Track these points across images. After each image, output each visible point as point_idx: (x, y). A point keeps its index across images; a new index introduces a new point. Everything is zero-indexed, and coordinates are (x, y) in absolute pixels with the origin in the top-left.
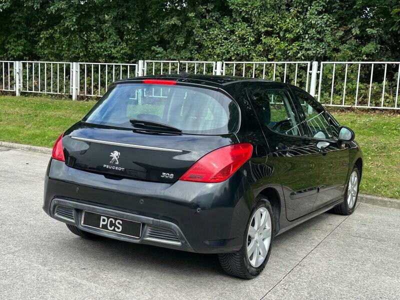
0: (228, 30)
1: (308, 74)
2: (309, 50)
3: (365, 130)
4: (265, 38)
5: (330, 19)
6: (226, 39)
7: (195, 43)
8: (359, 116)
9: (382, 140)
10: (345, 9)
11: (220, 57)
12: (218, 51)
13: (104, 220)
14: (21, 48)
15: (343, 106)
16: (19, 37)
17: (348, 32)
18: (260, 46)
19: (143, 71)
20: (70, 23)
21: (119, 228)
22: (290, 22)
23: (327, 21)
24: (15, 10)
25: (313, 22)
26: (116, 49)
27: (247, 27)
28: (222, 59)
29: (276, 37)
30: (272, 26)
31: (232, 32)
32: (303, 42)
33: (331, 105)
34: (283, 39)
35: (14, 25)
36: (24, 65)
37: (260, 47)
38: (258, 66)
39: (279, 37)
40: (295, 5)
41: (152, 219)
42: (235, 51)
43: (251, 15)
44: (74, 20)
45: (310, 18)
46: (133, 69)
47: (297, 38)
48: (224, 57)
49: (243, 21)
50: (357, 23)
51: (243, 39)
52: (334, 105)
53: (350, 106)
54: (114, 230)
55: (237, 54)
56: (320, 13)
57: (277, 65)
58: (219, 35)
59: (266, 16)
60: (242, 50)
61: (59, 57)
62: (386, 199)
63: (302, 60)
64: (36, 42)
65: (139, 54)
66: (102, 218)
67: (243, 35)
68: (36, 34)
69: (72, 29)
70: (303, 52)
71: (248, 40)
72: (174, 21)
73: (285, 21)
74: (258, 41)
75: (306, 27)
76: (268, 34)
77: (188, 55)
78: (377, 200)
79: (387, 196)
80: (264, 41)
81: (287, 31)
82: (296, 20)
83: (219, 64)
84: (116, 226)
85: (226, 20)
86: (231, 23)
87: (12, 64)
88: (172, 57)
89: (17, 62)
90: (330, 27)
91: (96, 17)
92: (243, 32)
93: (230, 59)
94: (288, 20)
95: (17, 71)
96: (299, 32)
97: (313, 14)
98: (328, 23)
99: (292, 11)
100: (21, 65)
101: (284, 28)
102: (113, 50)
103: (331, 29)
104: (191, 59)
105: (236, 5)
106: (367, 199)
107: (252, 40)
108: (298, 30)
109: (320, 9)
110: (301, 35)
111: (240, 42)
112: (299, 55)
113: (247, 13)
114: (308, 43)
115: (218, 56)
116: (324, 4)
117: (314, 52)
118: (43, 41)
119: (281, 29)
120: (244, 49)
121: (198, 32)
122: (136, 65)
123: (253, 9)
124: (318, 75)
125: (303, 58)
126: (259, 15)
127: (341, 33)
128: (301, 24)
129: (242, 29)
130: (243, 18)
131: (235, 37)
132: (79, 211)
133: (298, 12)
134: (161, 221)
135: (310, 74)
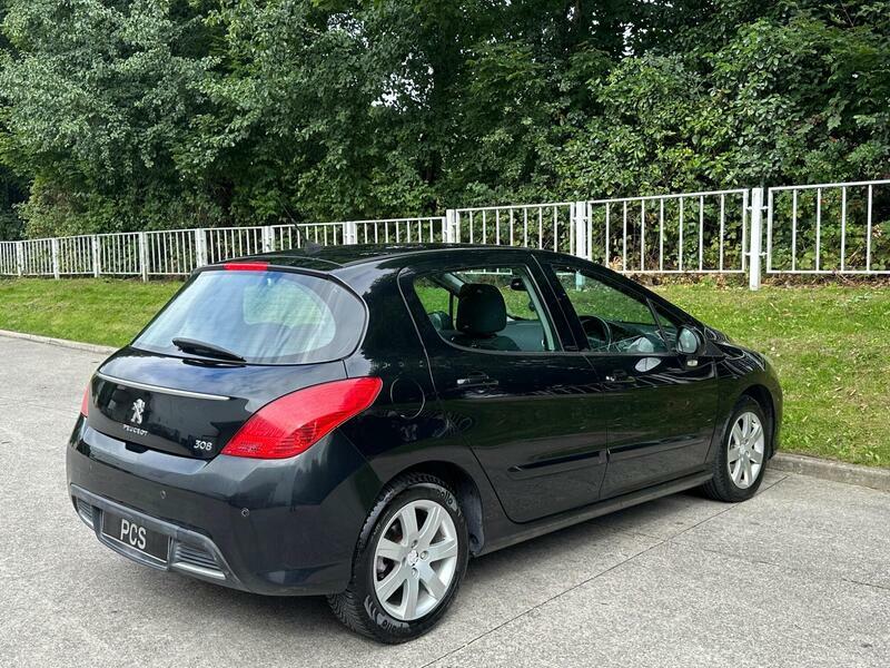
0: (597, 141)
1: (745, 213)
2: (748, 165)
3: (845, 321)
4: (664, 151)
5: (784, 103)
6: (594, 158)
7: (543, 171)
8: (846, 292)
9: (873, 341)
10: (816, 81)
11: (585, 193)
12: (581, 182)
13: (125, 528)
14: (271, 204)
15: (817, 271)
16: (269, 186)
17: (822, 125)
18: (655, 166)
19: (454, 227)
20: (335, 156)
21: (142, 543)
22: (708, 116)
23: (778, 107)
24: (258, 142)
25: (750, 113)
26: (413, 193)
27: (630, 132)
28: (590, 196)
29: (684, 147)
30: (674, 128)
31: (605, 145)
32: (736, 152)
33: (794, 271)
34: (698, 149)
35: (259, 167)
36: (277, 231)
37: (656, 170)
38: (653, 204)
39: (690, 145)
40: (718, 83)
41: (177, 528)
42: (611, 178)
43: (637, 109)
44: (340, 152)
45: (744, 105)
46: (438, 226)
47: (725, 145)
48: (592, 193)
49: (624, 123)
50: (837, 106)
51: (623, 156)
52: (799, 272)
53: (830, 272)
54: (136, 546)
55: (617, 185)
56: (763, 94)
57: (689, 199)
58: (583, 152)
59: (662, 109)
60: (624, 178)
61: (328, 214)
62: (843, 466)
63: (734, 187)
64: (293, 193)
65: (454, 199)
66: (124, 521)
67: (623, 149)
68: (293, 179)
69: (338, 167)
70: (737, 170)
71: (633, 158)
72: (499, 134)
73: (700, 115)
74: (651, 157)
75: (741, 122)
76: (669, 142)
77: (532, 192)
78: (825, 468)
79: (848, 460)
80: (660, 156)
81: (703, 133)
82: (721, 111)
83: (580, 205)
84: (139, 539)
85: (594, 124)
86: (604, 129)
87: (259, 231)
88: (503, 199)
89: (266, 227)
90: (784, 118)
91: (378, 142)
92: (624, 143)
93: (604, 196)
94: (705, 113)
95: (267, 243)
96: (727, 133)
97: (749, 97)
98: (780, 111)
99: (712, 94)
100: (273, 231)
101: (697, 128)
102: (407, 196)
103: (789, 123)
104: (538, 200)
105: (608, 96)
106: (805, 465)
107: (640, 156)
108: (725, 129)
109: (763, 86)
110: (730, 138)
111: (619, 161)
112: (728, 178)
113: (629, 107)
114: (745, 153)
115: (582, 191)
116: (770, 76)
117: (757, 169)
118: (302, 189)
119: (691, 131)
120: (626, 174)
121: (544, 150)
122: (443, 218)
123: (640, 99)
124: (765, 214)
125: (736, 183)
126: (651, 108)
127: (807, 128)
128: (730, 119)
129: (623, 137)
130: (623, 116)
131: (609, 154)
132: (97, 510)
133: (724, 95)
134: (189, 531)
135: (749, 212)
